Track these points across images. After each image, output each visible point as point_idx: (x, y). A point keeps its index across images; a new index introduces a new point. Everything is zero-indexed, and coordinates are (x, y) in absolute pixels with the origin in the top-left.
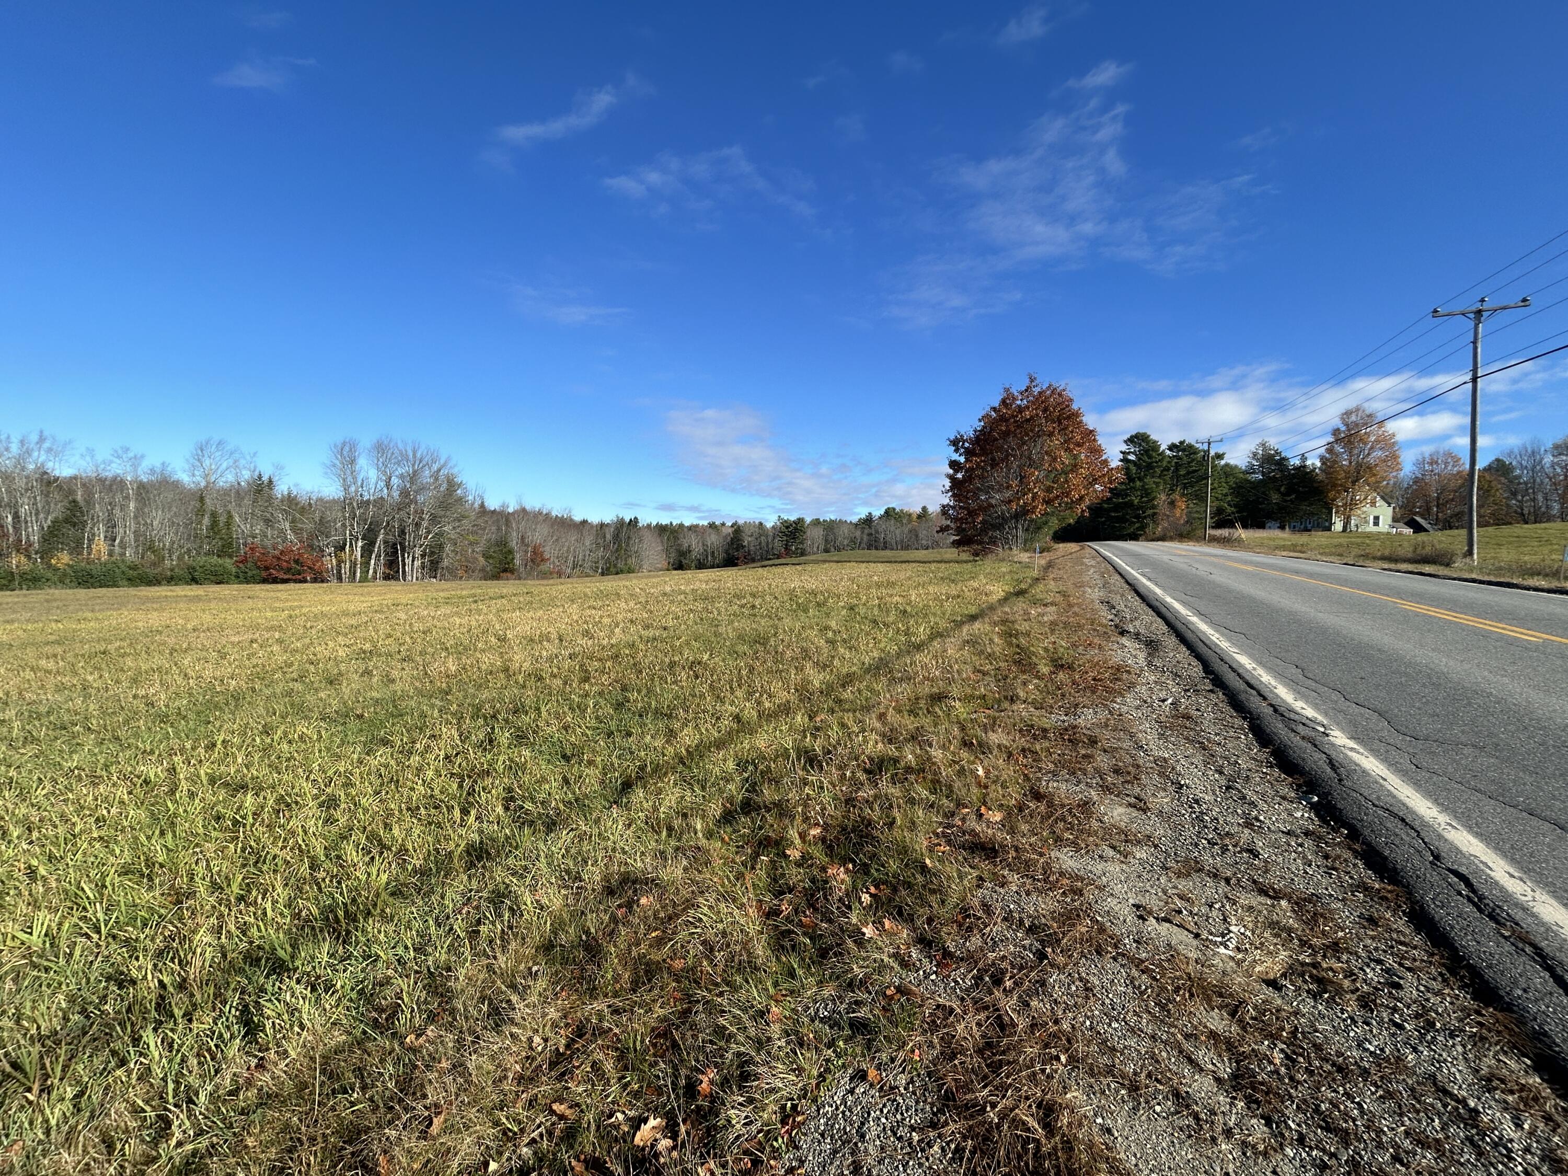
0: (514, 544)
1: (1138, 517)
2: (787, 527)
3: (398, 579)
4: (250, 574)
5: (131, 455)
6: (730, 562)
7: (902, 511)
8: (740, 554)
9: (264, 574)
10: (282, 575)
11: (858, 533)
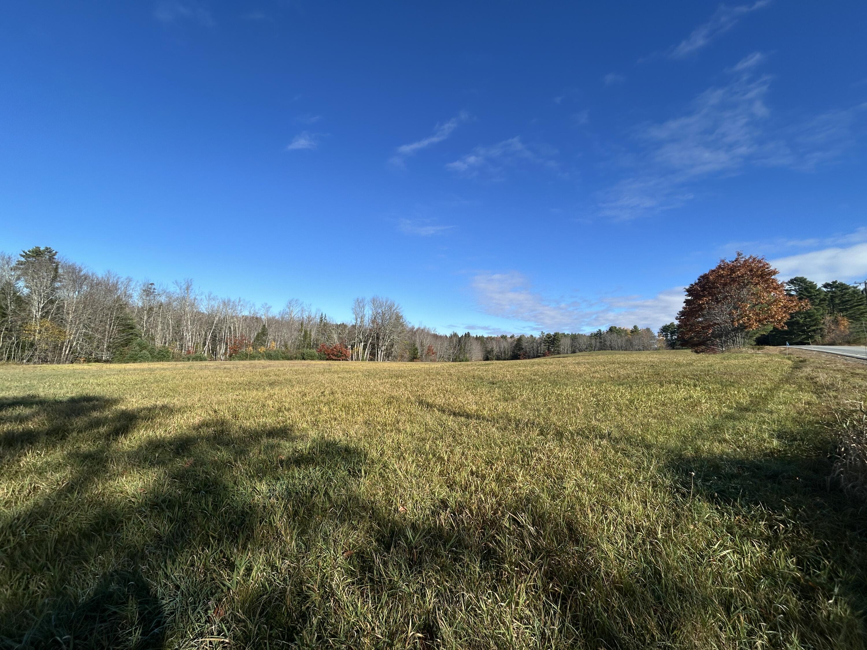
0: (418, 345)
1: (803, 331)
2: (549, 338)
3: (374, 360)
4: (322, 356)
5: (268, 306)
6: (515, 357)
7: (620, 328)
8: (521, 352)
9: (327, 357)
10: (334, 358)
11: (593, 342)
